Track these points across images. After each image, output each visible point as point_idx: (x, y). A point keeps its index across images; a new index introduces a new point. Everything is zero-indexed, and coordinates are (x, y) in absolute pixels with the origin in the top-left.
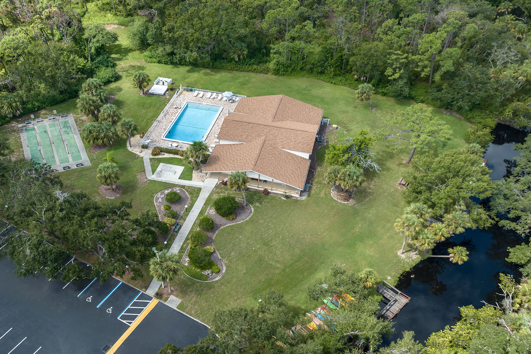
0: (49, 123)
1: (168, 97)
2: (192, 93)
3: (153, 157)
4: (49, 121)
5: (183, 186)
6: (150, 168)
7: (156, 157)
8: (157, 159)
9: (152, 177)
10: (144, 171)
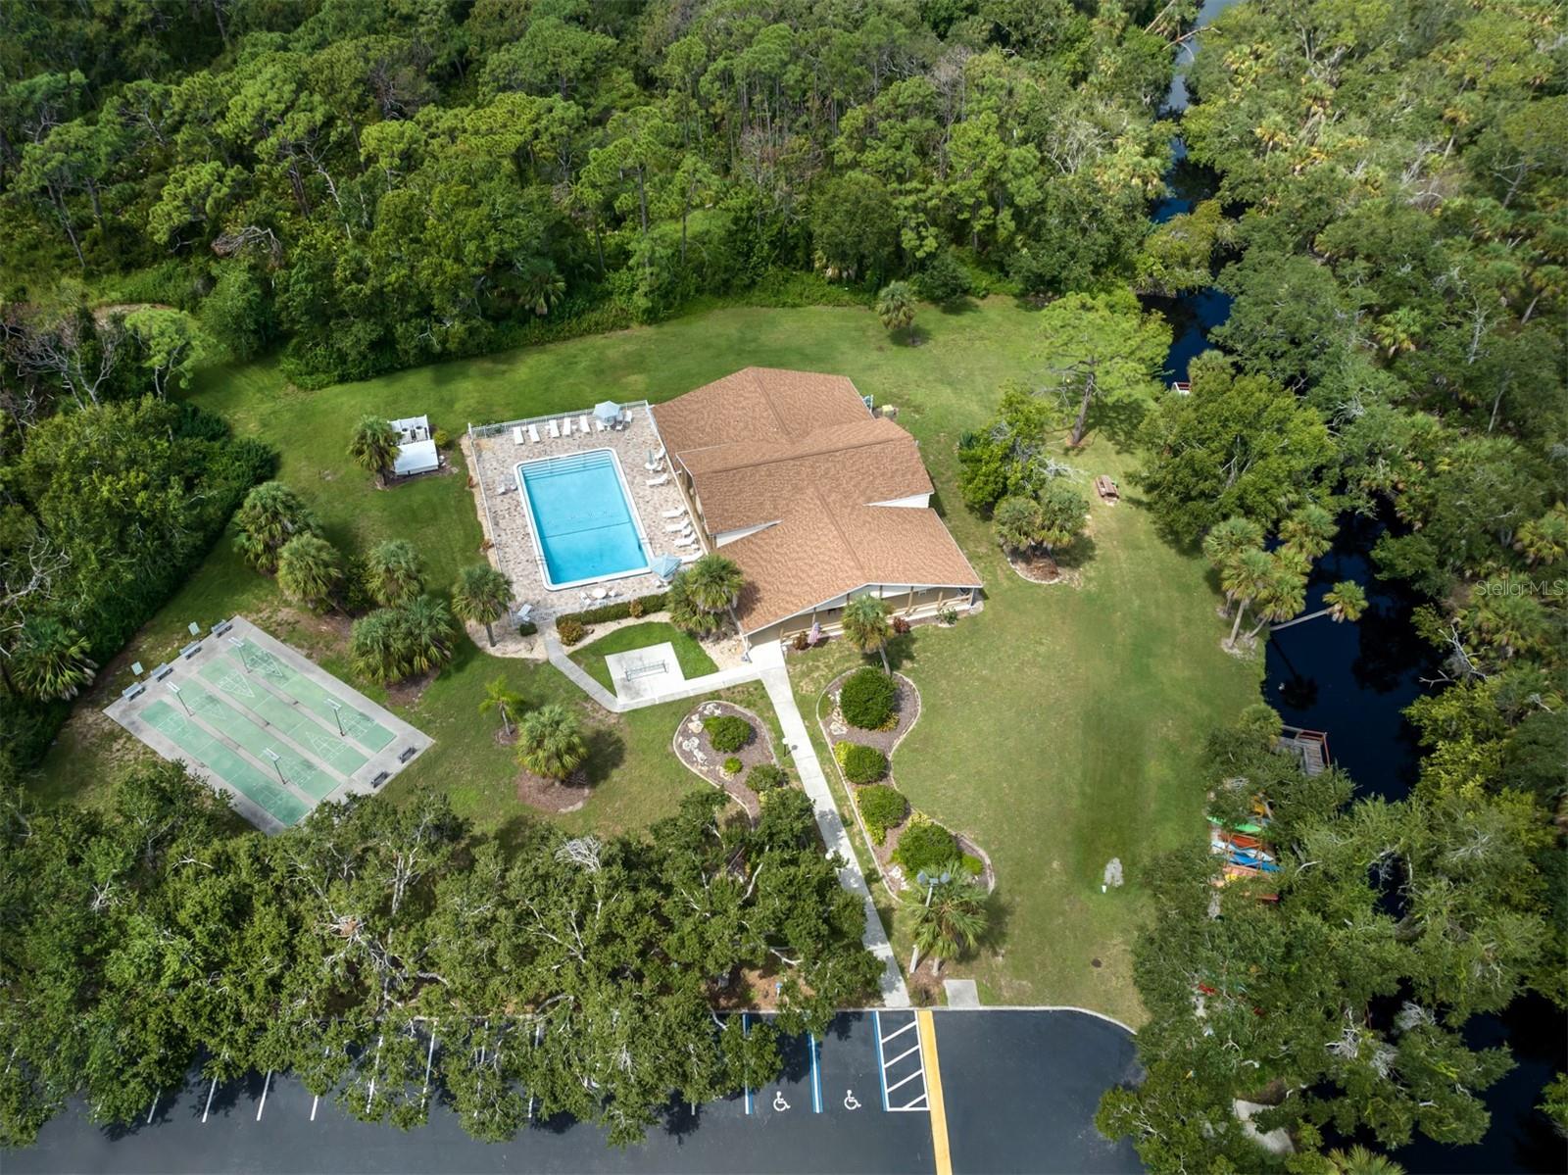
0: (195, 669)
1: (455, 470)
2: (505, 436)
3: (572, 649)
4: (192, 664)
5: (712, 693)
6: (592, 681)
7: (579, 645)
8: (586, 648)
9: (622, 703)
10: (587, 698)
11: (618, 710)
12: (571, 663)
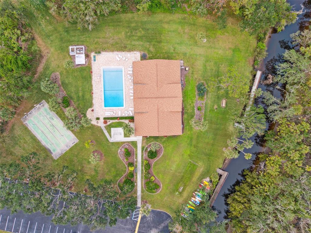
3: (105, 125)
5: (128, 142)
6: (108, 134)
8: (108, 125)
11: (111, 141)
12: (105, 128)
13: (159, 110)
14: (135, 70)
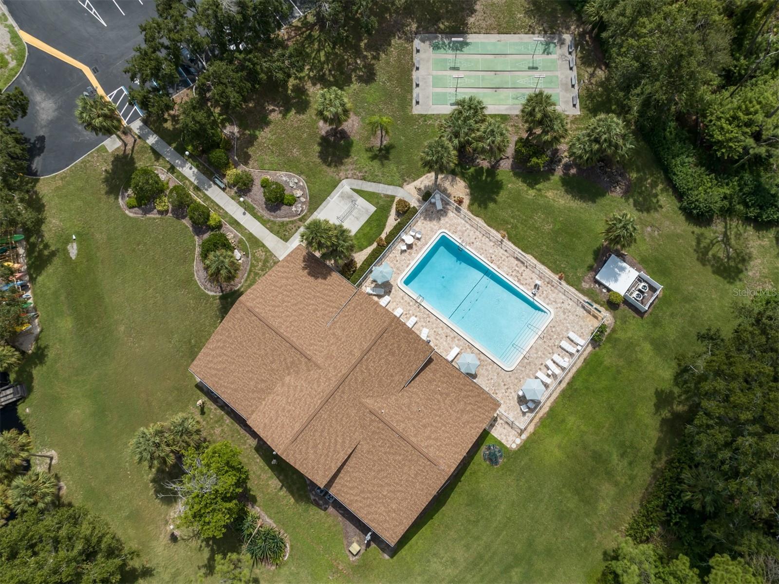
0: (561, 77)
3: (396, 200)
4: (566, 78)
6: (371, 190)
7: (394, 206)
8: (390, 207)
9: (345, 186)
10: (364, 179)
11: (344, 182)
12: (389, 193)
13: (303, 360)
14: (472, 391)
